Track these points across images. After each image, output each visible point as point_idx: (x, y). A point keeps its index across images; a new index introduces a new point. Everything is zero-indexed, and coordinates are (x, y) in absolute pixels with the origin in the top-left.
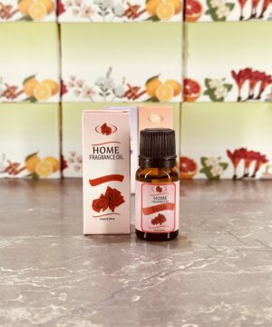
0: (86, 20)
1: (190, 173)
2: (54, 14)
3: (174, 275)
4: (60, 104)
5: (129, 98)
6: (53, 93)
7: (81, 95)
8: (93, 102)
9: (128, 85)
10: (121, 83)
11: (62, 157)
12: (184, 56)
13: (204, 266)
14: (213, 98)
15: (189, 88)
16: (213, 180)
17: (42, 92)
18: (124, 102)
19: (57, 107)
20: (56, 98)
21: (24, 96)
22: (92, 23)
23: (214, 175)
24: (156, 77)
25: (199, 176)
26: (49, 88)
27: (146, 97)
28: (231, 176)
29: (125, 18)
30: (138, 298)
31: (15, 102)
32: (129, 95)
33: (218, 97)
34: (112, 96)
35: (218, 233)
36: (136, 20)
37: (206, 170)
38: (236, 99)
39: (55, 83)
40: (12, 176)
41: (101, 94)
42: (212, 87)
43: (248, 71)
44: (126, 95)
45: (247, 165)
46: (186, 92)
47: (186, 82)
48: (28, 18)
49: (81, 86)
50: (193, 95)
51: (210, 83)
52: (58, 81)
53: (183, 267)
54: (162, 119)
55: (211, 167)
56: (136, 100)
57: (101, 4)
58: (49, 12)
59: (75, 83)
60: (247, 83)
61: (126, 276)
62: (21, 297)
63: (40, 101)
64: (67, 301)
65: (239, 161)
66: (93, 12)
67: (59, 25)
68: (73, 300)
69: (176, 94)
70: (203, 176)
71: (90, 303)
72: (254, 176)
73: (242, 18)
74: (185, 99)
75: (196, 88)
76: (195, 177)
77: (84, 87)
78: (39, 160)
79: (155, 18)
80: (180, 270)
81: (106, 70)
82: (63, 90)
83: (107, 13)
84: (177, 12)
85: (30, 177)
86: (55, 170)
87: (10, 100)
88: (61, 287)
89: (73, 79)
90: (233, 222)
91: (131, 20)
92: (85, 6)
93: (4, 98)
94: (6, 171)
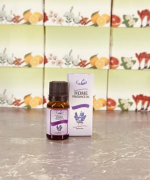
0: (59, 25)
1: (112, 107)
2: (42, 21)
3: (120, 160)
4: (44, 68)
5: (81, 66)
6: (40, 63)
7: (55, 64)
8: (61, 68)
9: (81, 59)
10: (77, 58)
11: (44, 97)
12: (111, 45)
13: (134, 156)
14: (126, 68)
15: (113, 62)
16: (125, 111)
17: (34, 62)
18: (78, 69)
20: (42, 65)
21: (24, 64)
22: (62, 26)
23: (125, 108)
24: (96, 56)
25: (117, 109)
26: (38, 60)
27: (90, 66)
28: (134, 109)
29: (80, 25)
30: (105, 171)
31: (20, 67)
32: (81, 65)
33: (128, 67)
34: (72, 65)
35: (136, 139)
36: (86, 25)
37: (121, 106)
38: (137, 68)
39: (41, 58)
40: (16, 107)
41: (66, 64)
42: (125, 61)
43: (144, 53)
44: (79, 65)
45: (143, 103)
46: (111, 64)
47: (111, 58)
48: (28, 23)
49: (55, 59)
50: (115, 66)
51: (124, 59)
52: (43, 57)
53: (123, 156)
55: (124, 104)
56: (85, 68)
57: (67, 16)
58: (40, 20)
59: (52, 58)
60: (144, 60)
61: (95, 160)
62: (43, 169)
64: (68, 172)
65: (139, 101)
66: (63, 21)
67: (45, 27)
68: (71, 172)
69: (106, 65)
70: (119, 109)
71: (81, 173)
72: (146, 109)
73: (142, 26)
74: (111, 68)
75: (117, 62)
76: (115, 109)
77: (57, 60)
78: (31, 98)
79: (96, 25)
80: (122, 157)
81: (69, 51)
82: (46, 61)
83: (70, 22)
84: (107, 22)
85: (27, 108)
86: (40, 104)
87: (17, 66)
88: (62, 165)
89: (51, 56)
90: (142, 133)
91: (83, 25)
92: (59, 17)
93: (14, 65)
94: (13, 104)
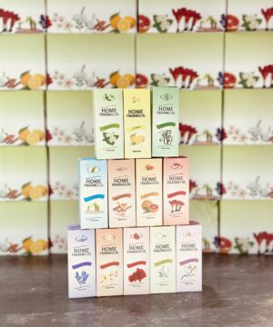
6: (44, 194)
7: (64, 195)
8: (72, 200)
11: (49, 239)
19: (46, 204)
20: (45, 198)
26: (41, 191)
40: (12, 254)
41: (77, 194)
49: (63, 189)
52: (46, 186)
54: (114, 238)
59: (59, 187)
63: (33, 200)
77: (65, 189)
82: (50, 191)
83: (82, 140)
85: (27, 254)
86: (44, 248)
89: (58, 184)
93: (8, 199)
94: (9, 250)
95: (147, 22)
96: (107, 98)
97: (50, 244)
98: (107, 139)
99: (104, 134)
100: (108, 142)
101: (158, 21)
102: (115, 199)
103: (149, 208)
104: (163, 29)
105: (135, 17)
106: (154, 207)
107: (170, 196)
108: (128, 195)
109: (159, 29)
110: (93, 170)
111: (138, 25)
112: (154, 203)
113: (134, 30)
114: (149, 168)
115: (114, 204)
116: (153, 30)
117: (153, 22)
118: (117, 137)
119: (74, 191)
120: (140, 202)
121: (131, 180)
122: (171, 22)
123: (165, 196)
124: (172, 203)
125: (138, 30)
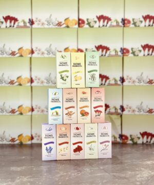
4: (32, 115)
6: (29, 111)
7: (40, 112)
8: (44, 114)
11: (32, 135)
19: (30, 117)
20: (30, 113)
21: (18, 113)
40: (12, 143)
52: (31, 107)
54: (66, 129)
63: (24, 114)
78: (23, 137)
82: (32, 110)
83: (49, 83)
86: (29, 140)
87: (13, 114)
93: (10, 114)
94: (10, 141)
95: (83, 22)
96: (62, 57)
97: (32, 138)
98: (62, 78)
99: (61, 75)
100: (63, 80)
101: (89, 22)
102: (67, 109)
103: (84, 114)
104: (92, 25)
105: (77, 19)
106: (87, 114)
107: (95, 108)
108: (73, 107)
109: (90, 26)
110: (55, 94)
111: (79, 24)
112: (86, 111)
113: (77, 26)
114: (84, 93)
115: (66, 112)
116: (86, 26)
117: (86, 22)
118: (68, 77)
119: (46, 110)
120: (79, 110)
121: (75, 99)
122: (96, 22)
123: (92, 108)
124: (96, 111)
125: (79, 26)
